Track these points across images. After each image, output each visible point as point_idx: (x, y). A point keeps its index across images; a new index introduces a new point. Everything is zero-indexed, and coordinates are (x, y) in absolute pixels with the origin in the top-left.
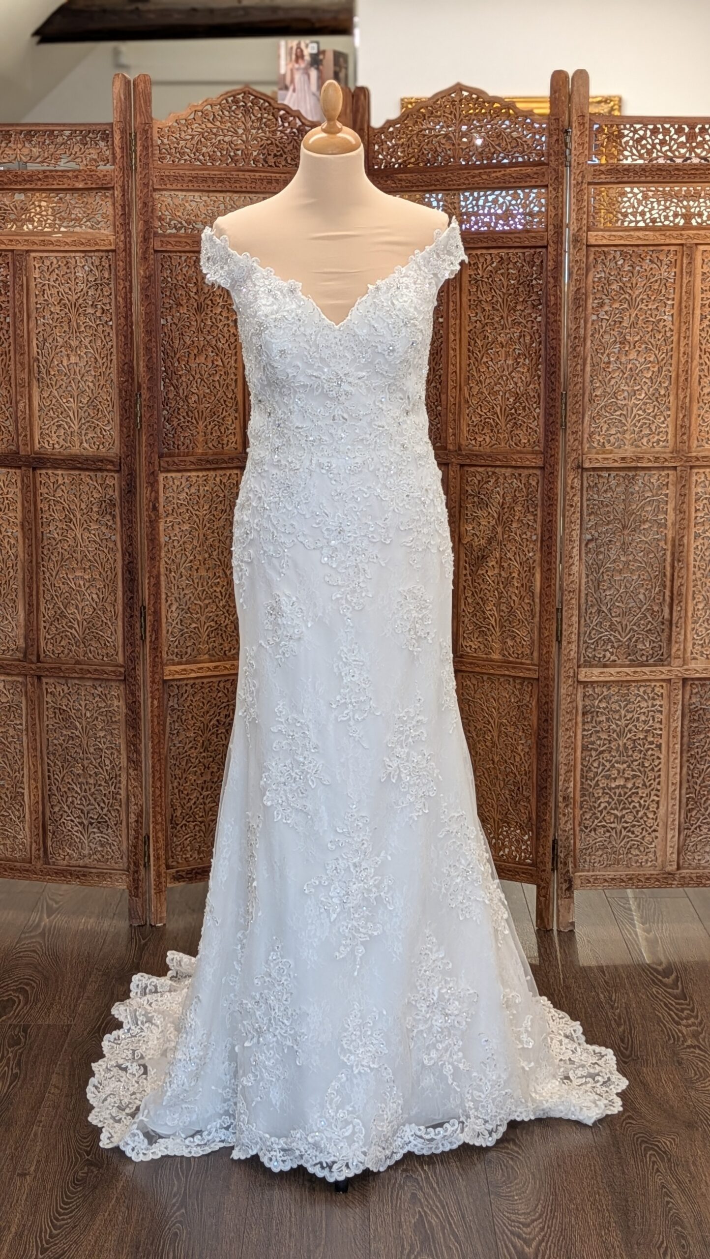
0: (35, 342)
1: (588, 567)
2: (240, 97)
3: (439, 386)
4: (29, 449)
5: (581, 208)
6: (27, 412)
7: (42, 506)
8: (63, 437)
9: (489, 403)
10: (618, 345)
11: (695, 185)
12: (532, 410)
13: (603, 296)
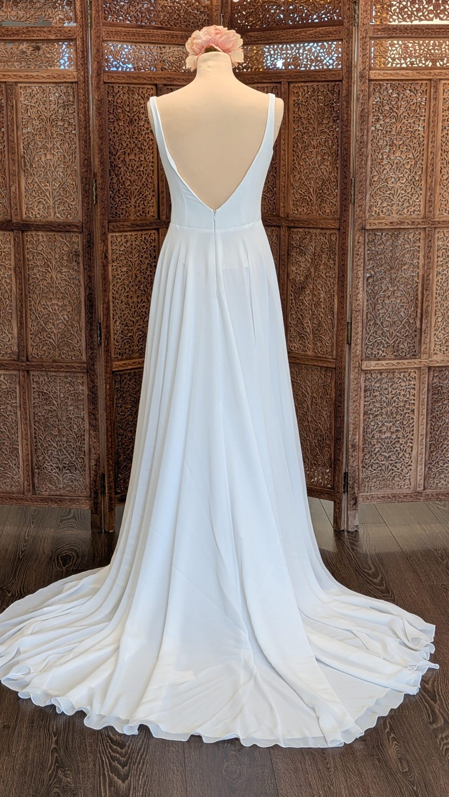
0: (22, 145)
1: (368, 295)
3: (275, 175)
7: (28, 256)
8: (42, 210)
9: (306, 186)
10: (388, 147)
11: (439, 39)
12: (333, 190)
13: (379, 114)
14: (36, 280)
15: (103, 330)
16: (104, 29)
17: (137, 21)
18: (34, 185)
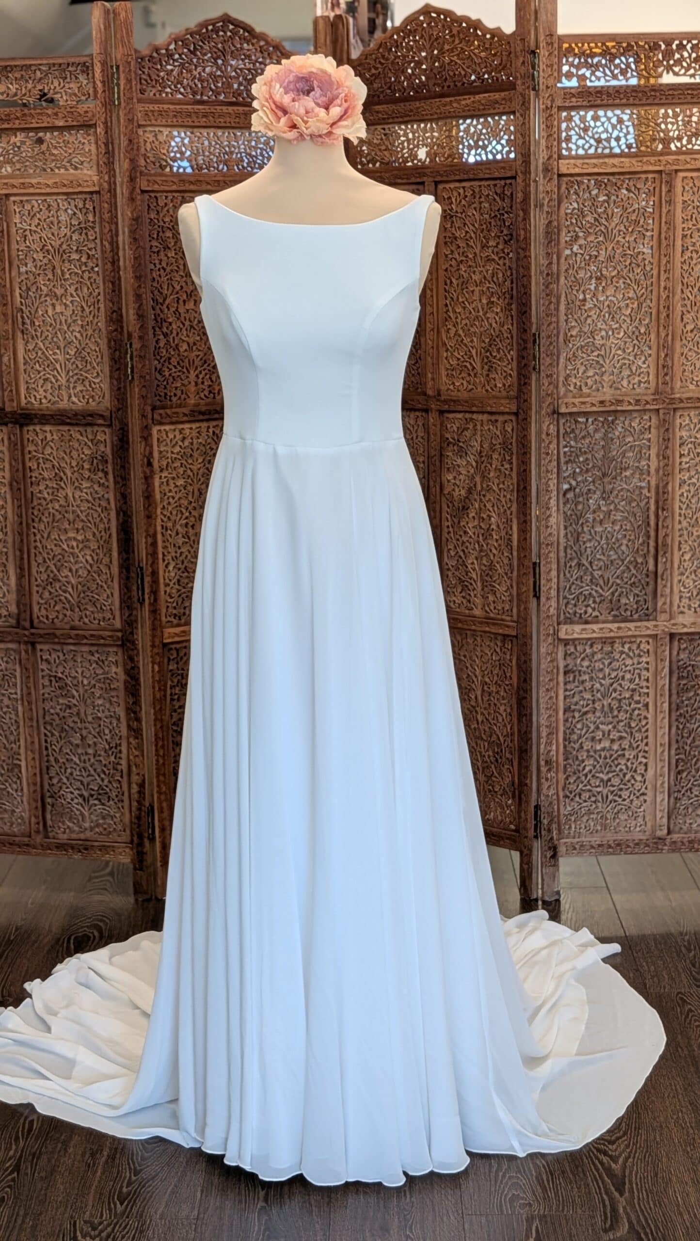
0: (18, 291)
1: (567, 518)
2: (219, 25)
4: (15, 404)
5: (551, 135)
6: (12, 366)
7: (30, 464)
8: (50, 391)
9: (466, 345)
10: (593, 281)
11: (673, 107)
12: (506, 352)
13: (577, 229)
14: (42, 501)
15: (147, 579)
16: (140, 107)
17: (194, 93)
18: (37, 353)
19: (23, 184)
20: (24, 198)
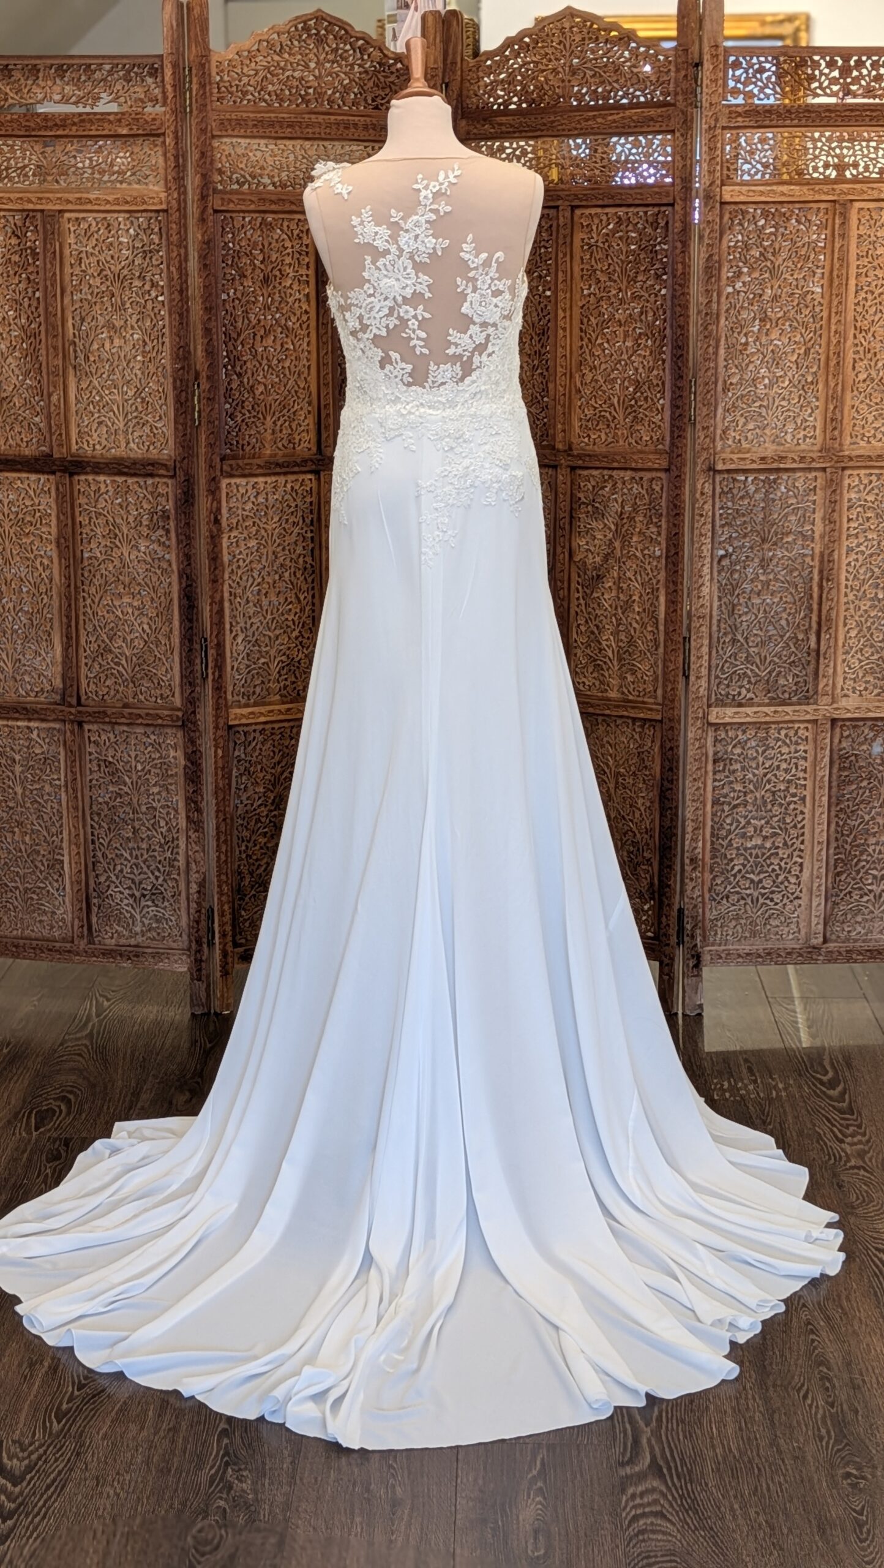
0: (70, 322)
2: (312, 23)
3: (545, 373)
4: (64, 450)
5: (714, 158)
6: (62, 406)
7: (81, 519)
9: (605, 392)
10: (757, 322)
11: (849, 130)
12: (656, 401)
13: (741, 264)
15: (212, 652)
19: (80, 199)
20: (81, 215)
